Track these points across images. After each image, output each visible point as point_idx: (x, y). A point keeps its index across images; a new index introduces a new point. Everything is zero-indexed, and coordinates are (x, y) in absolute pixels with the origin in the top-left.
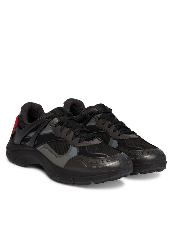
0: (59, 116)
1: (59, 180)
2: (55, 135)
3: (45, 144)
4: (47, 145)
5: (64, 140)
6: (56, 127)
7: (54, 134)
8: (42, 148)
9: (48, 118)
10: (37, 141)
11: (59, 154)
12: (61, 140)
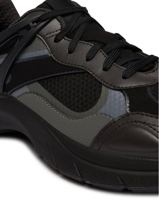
0: (63, 16)
1: (79, 179)
2: (56, 60)
3: (32, 85)
4: (37, 86)
5: (83, 73)
6: (57, 40)
7: (54, 58)
8: (27, 93)
9: (38, 21)
10: (10, 76)
11: (74, 110)
12: (75, 74)
